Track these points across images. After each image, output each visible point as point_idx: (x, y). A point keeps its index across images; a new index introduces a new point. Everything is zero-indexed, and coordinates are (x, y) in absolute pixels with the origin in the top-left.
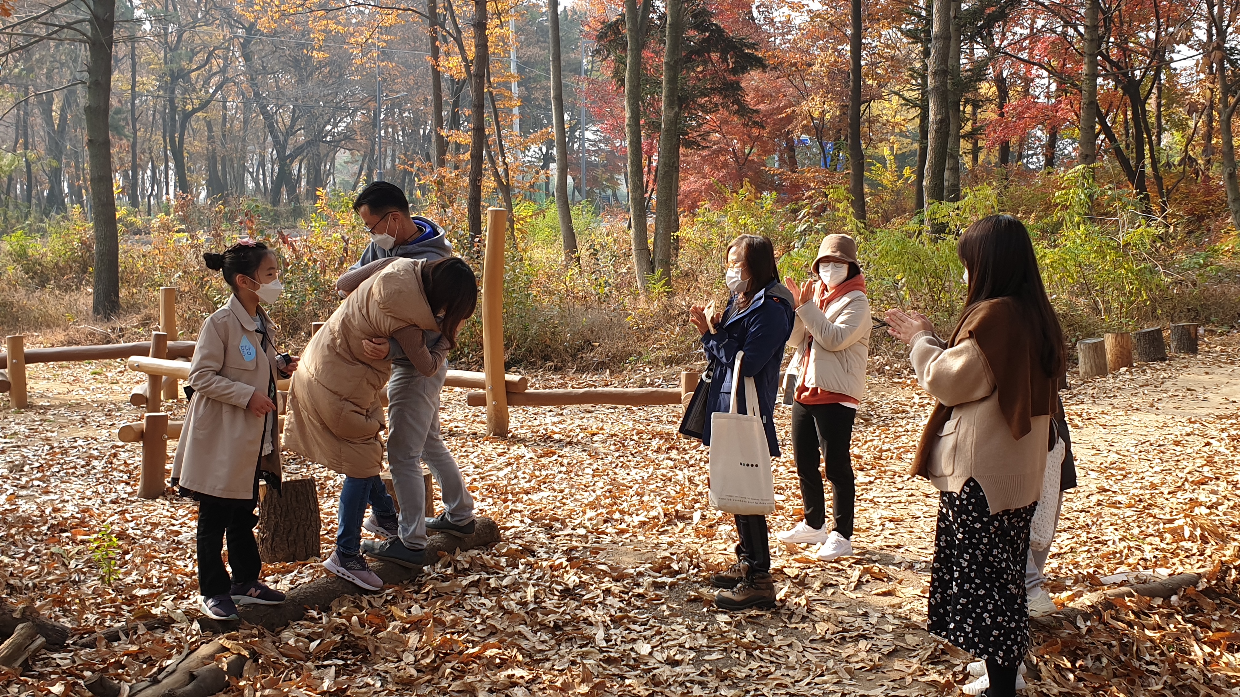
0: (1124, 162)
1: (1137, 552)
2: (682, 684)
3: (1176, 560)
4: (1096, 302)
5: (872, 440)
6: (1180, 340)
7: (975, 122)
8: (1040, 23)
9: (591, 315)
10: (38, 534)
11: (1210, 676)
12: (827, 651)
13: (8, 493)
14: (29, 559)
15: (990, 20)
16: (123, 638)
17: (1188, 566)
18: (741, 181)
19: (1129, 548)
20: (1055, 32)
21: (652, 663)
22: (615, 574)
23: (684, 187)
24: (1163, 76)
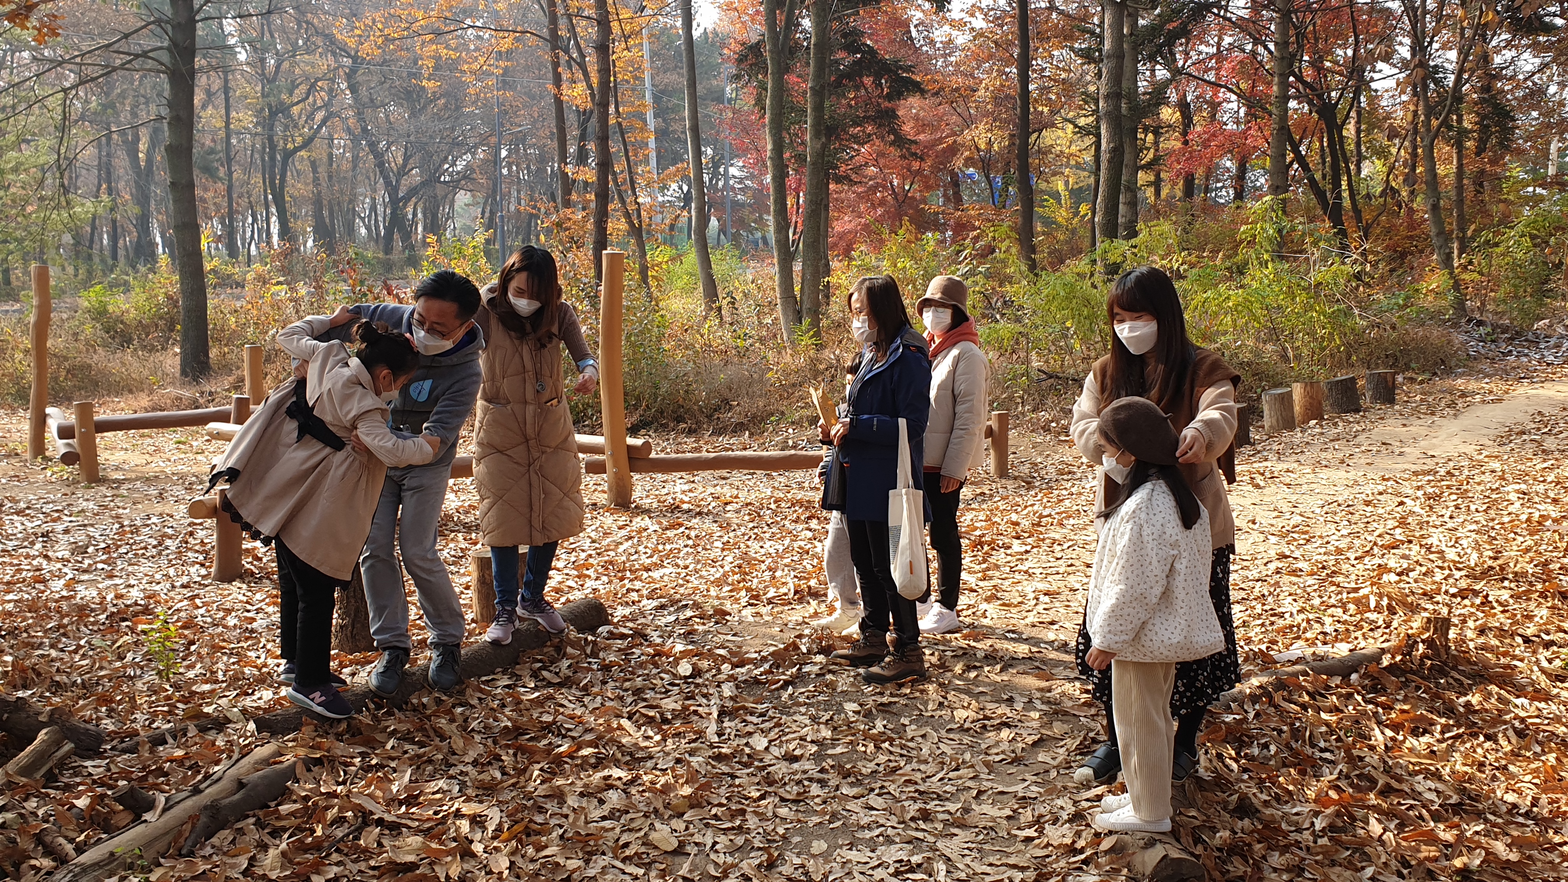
0: (1320, 194)
1: (1316, 626)
2: (799, 782)
3: (1359, 634)
4: (1284, 349)
5: (1032, 505)
6: (1376, 389)
7: (1157, 150)
8: (1227, 40)
9: (731, 370)
10: (93, 624)
11: (1390, 763)
12: (965, 741)
13: (67, 578)
14: (81, 652)
15: (1171, 38)
16: (170, 740)
17: (1371, 641)
18: (901, 220)
19: (1308, 621)
20: (1243, 51)
21: (768, 759)
22: (735, 660)
23: (838, 227)
24: (1362, 99)
